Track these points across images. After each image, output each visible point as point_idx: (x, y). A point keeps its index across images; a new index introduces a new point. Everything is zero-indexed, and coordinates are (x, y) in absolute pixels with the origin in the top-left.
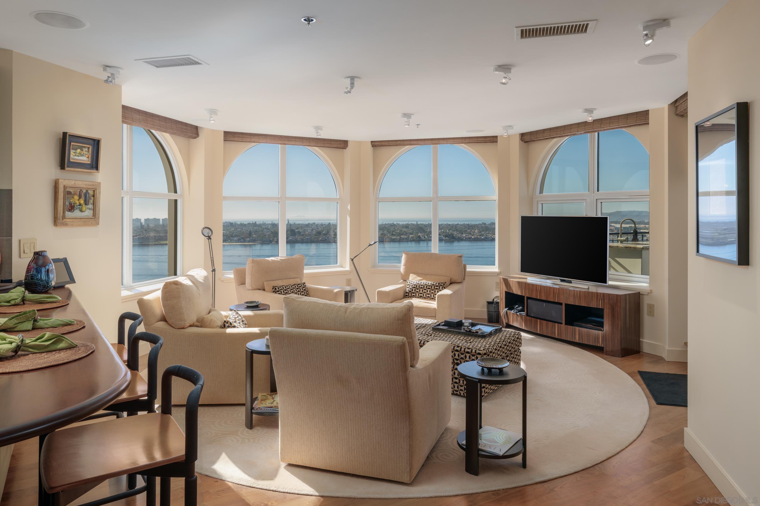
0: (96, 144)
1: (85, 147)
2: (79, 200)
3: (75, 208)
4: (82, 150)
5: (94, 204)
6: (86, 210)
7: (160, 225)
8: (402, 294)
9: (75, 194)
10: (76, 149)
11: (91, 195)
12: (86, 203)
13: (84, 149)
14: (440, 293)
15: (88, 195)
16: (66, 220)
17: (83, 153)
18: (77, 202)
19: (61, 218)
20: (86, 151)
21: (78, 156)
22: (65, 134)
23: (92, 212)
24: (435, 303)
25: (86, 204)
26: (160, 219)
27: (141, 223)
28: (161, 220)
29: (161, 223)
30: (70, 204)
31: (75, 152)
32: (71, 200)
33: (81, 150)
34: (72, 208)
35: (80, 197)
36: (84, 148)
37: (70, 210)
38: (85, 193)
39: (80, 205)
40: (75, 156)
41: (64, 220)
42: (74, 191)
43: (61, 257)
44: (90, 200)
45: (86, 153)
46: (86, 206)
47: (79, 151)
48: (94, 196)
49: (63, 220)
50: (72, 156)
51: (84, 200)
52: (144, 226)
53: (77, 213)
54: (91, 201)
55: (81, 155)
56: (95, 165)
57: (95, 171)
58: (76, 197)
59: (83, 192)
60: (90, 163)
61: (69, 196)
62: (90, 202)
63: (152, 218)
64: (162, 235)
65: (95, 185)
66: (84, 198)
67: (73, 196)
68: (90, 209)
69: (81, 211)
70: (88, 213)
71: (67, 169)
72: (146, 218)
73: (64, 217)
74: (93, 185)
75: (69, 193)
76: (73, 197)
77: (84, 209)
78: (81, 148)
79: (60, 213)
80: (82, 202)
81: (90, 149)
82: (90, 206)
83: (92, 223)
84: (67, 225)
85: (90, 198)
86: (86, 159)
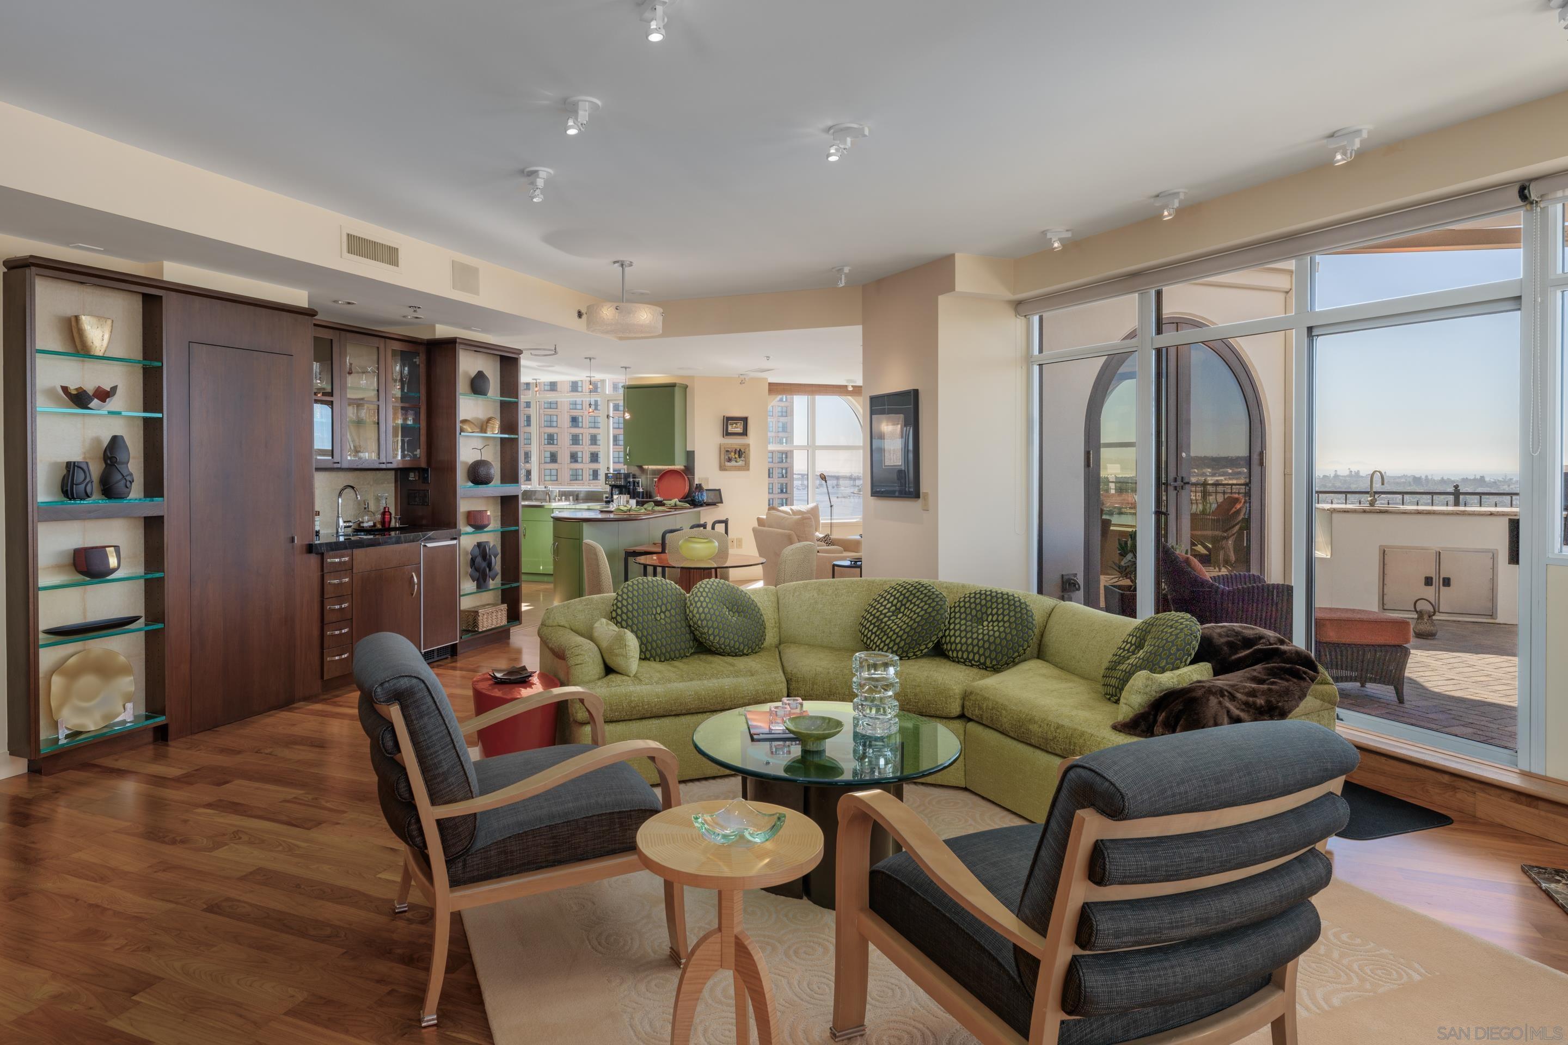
0: (745, 420)
1: (739, 423)
2: (735, 455)
3: (733, 460)
5: (745, 458)
6: (740, 461)
9: (732, 452)
10: (733, 425)
11: (743, 452)
12: (740, 457)
15: (741, 452)
17: (738, 427)
18: (734, 457)
19: (723, 466)
20: (740, 425)
21: (734, 429)
22: (725, 417)
23: (744, 462)
30: (729, 458)
31: (732, 427)
34: (730, 460)
35: (735, 453)
37: (729, 462)
38: (739, 451)
39: (736, 458)
41: (725, 467)
42: (731, 450)
43: (717, 488)
46: (740, 459)
47: (735, 426)
48: (745, 453)
50: (729, 429)
53: (733, 463)
54: (744, 456)
55: (736, 428)
56: (745, 433)
57: (745, 437)
58: (733, 454)
59: (737, 450)
60: (742, 432)
61: (728, 453)
62: (742, 456)
65: (746, 446)
66: (738, 454)
68: (742, 461)
69: (736, 462)
70: (741, 463)
71: (725, 437)
74: (744, 446)
75: (727, 451)
76: (730, 454)
77: (738, 461)
78: (736, 424)
79: (723, 463)
80: (737, 456)
81: (742, 424)
82: (742, 459)
83: (744, 469)
84: (726, 470)
85: (742, 454)
86: (740, 430)
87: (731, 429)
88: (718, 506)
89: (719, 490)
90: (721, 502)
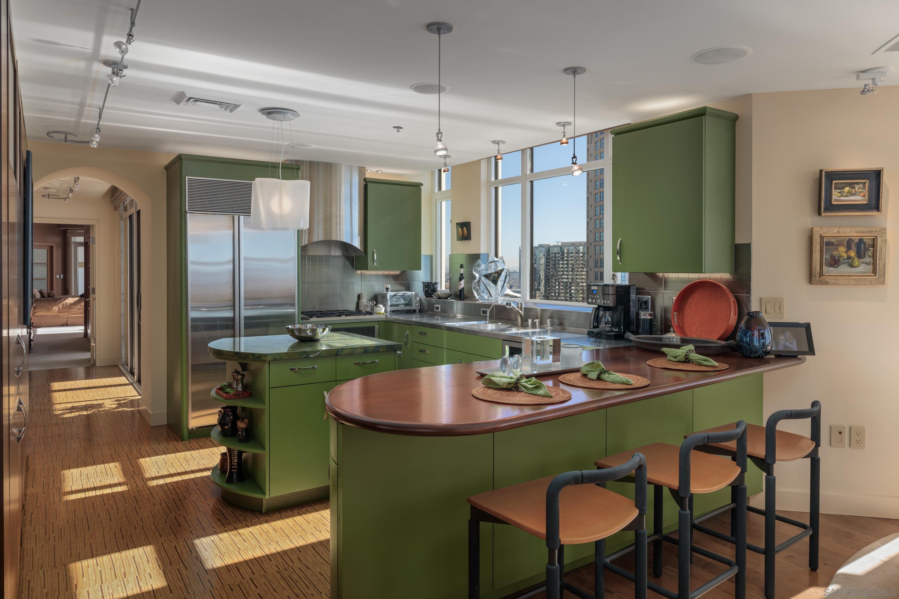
0: (874, 176)
1: (858, 183)
2: (846, 252)
3: (841, 263)
4: (854, 188)
5: (873, 257)
6: (859, 265)
9: (840, 244)
10: (843, 188)
11: (869, 245)
12: (860, 255)
13: (857, 187)
15: (863, 245)
16: (825, 277)
17: (856, 192)
18: (845, 256)
19: (817, 275)
20: (860, 188)
21: (846, 196)
22: (821, 171)
23: (870, 267)
25: (859, 257)
30: (833, 257)
31: (841, 192)
32: (833, 253)
33: (850, 187)
34: (835, 262)
35: (849, 248)
36: (856, 185)
37: (831, 266)
38: (857, 243)
39: (849, 258)
40: (842, 196)
41: (822, 278)
42: (837, 241)
43: (802, 321)
44: (867, 252)
45: (861, 190)
46: (860, 259)
47: (847, 191)
48: (873, 246)
49: (820, 277)
50: (834, 197)
51: (856, 251)
53: (844, 269)
54: (870, 253)
55: (850, 194)
56: (873, 204)
57: (875, 213)
58: (842, 249)
59: (853, 241)
60: (867, 203)
61: (830, 247)
62: (866, 254)
65: (876, 231)
66: (856, 249)
67: (836, 247)
68: (867, 263)
69: (851, 266)
70: (863, 269)
71: (823, 214)
73: (821, 274)
74: (872, 232)
75: (829, 244)
76: (837, 249)
77: (856, 263)
78: (852, 186)
79: (816, 269)
80: (853, 254)
81: (867, 185)
82: (868, 260)
83: (871, 283)
84: (826, 283)
85: (866, 249)
86: (859, 198)
87: (837, 197)
88: (803, 361)
89: (808, 327)
90: (811, 351)
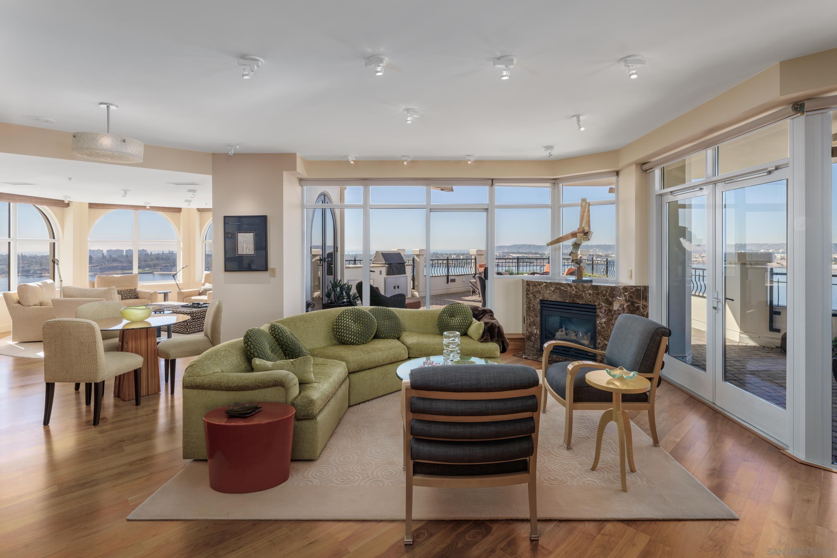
7: (124, 256)
8: (198, 293)
14: (209, 292)
24: (207, 296)
26: (123, 250)
27: (103, 254)
28: (125, 251)
29: (125, 254)
52: (107, 257)
63: (115, 249)
64: (125, 265)
72: (108, 249)
